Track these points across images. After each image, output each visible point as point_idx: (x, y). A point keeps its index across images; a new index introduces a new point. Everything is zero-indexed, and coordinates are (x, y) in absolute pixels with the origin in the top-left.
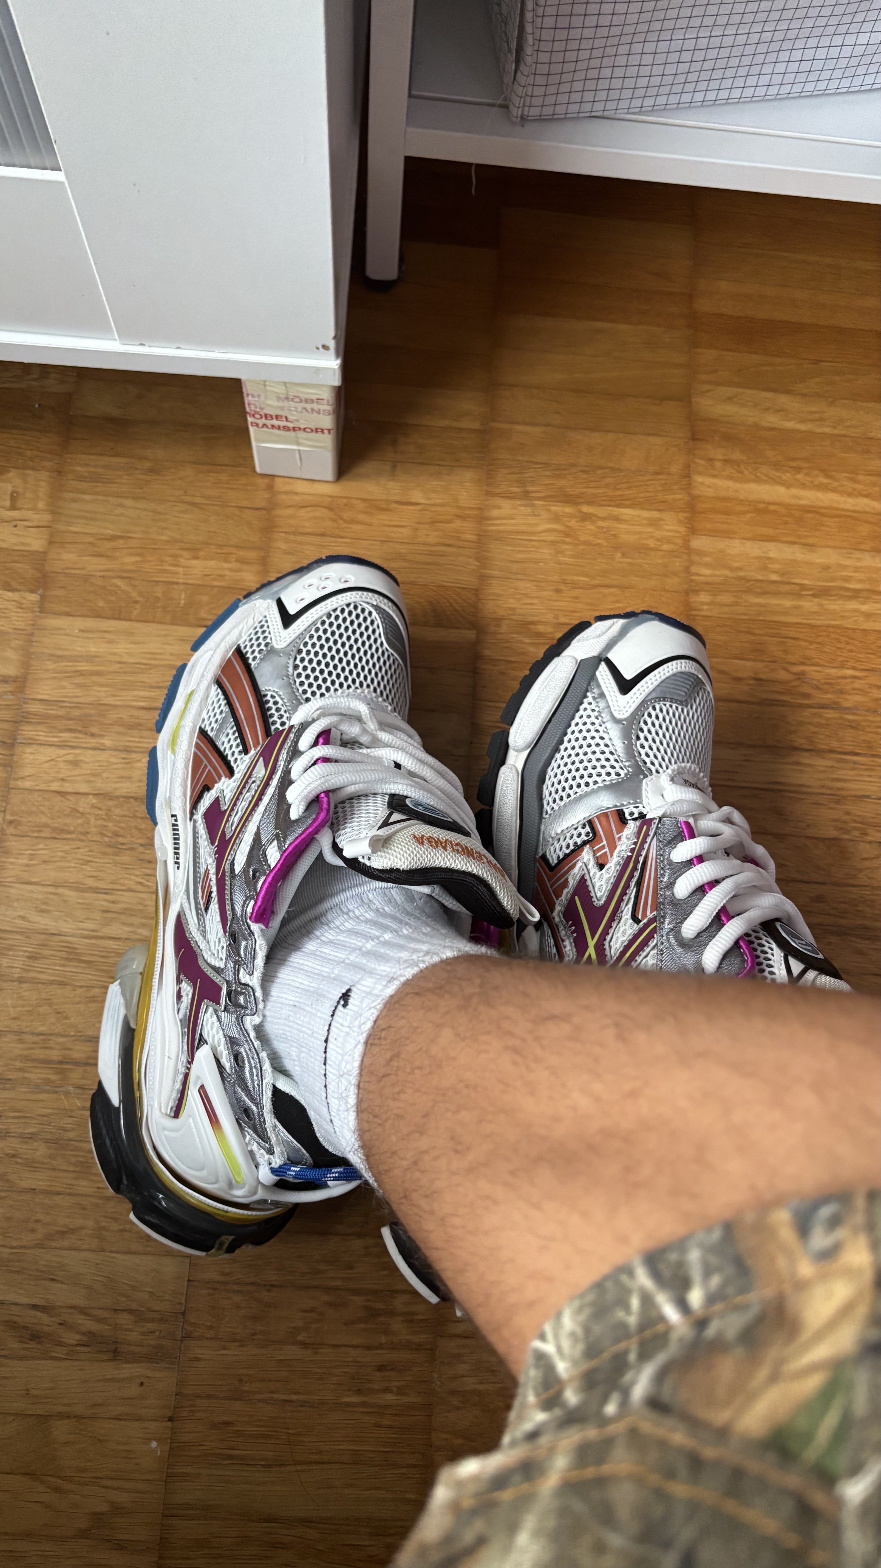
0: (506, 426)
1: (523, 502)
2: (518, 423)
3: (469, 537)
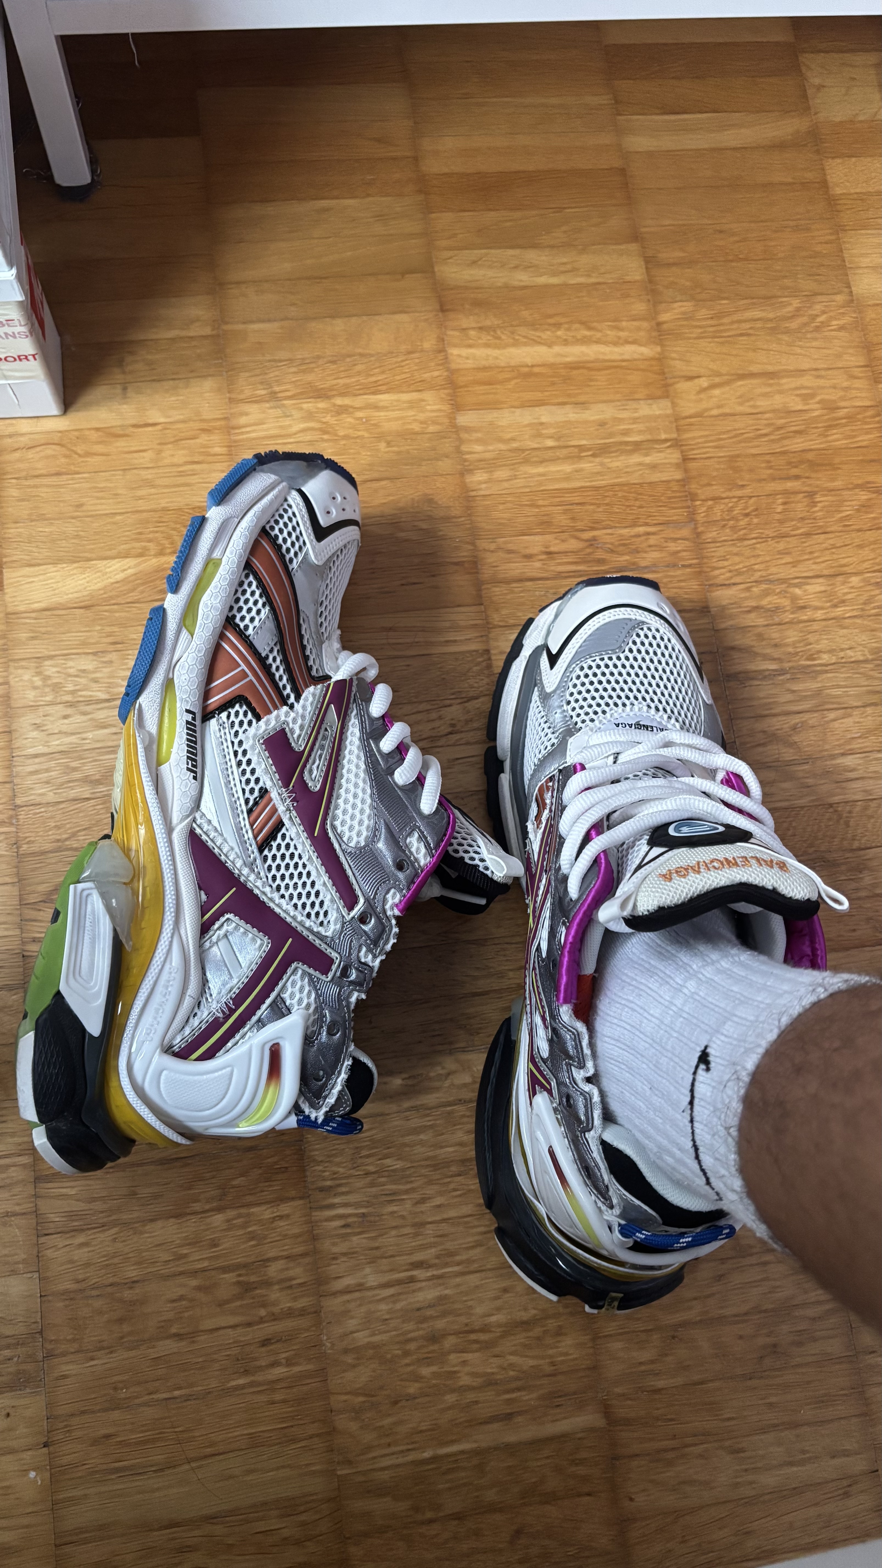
0: (241, 327)
1: (271, 404)
2: (252, 322)
3: (217, 450)
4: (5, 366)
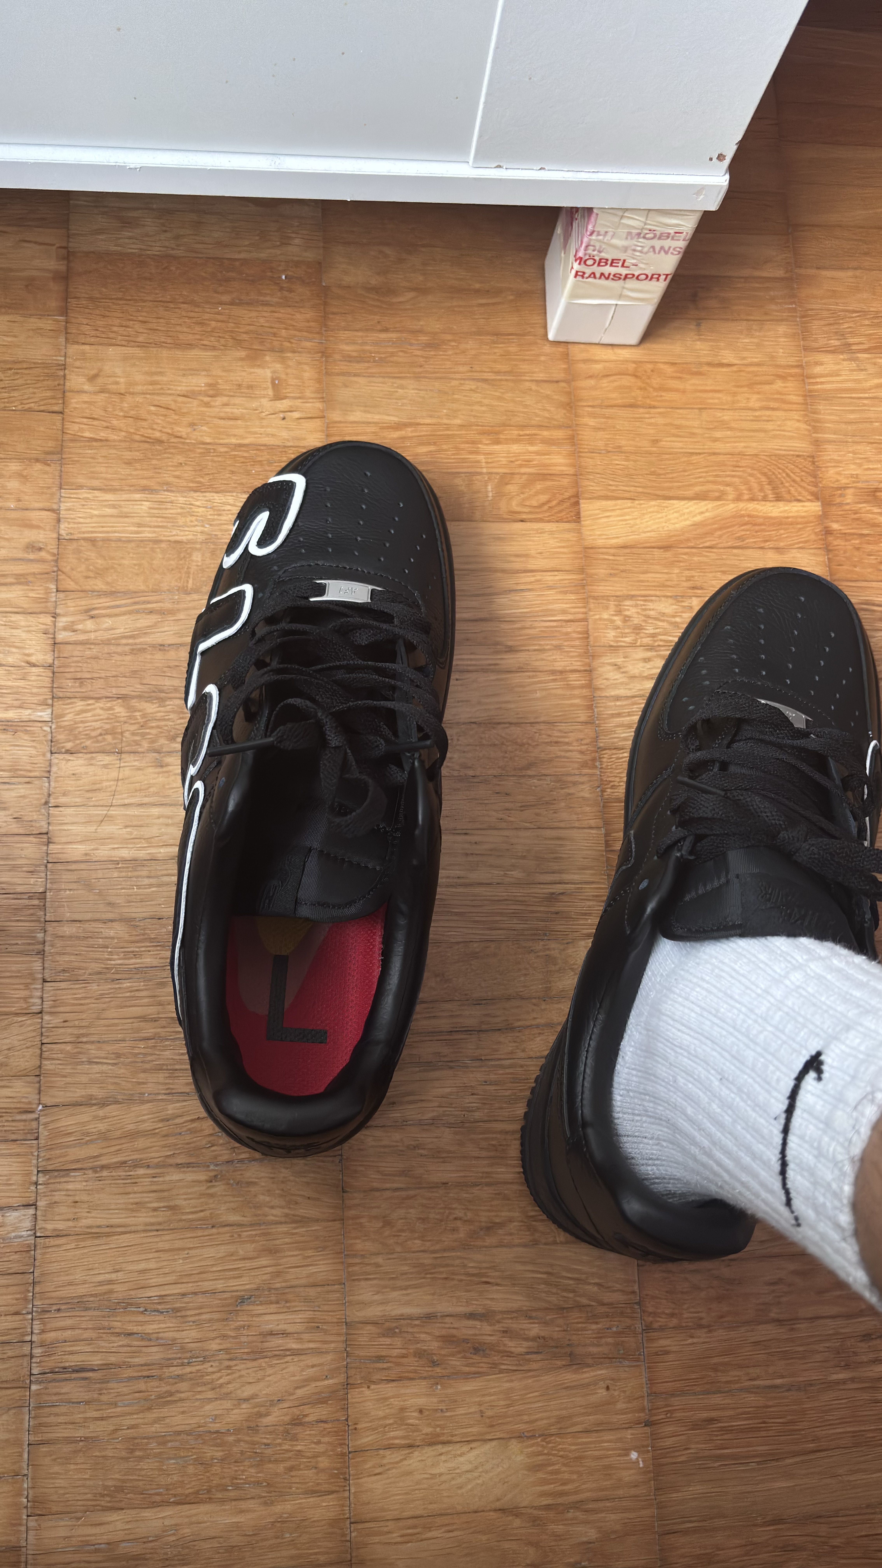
0: (813, 272)
1: (845, 356)
2: (824, 268)
3: (793, 398)
4: (631, 284)
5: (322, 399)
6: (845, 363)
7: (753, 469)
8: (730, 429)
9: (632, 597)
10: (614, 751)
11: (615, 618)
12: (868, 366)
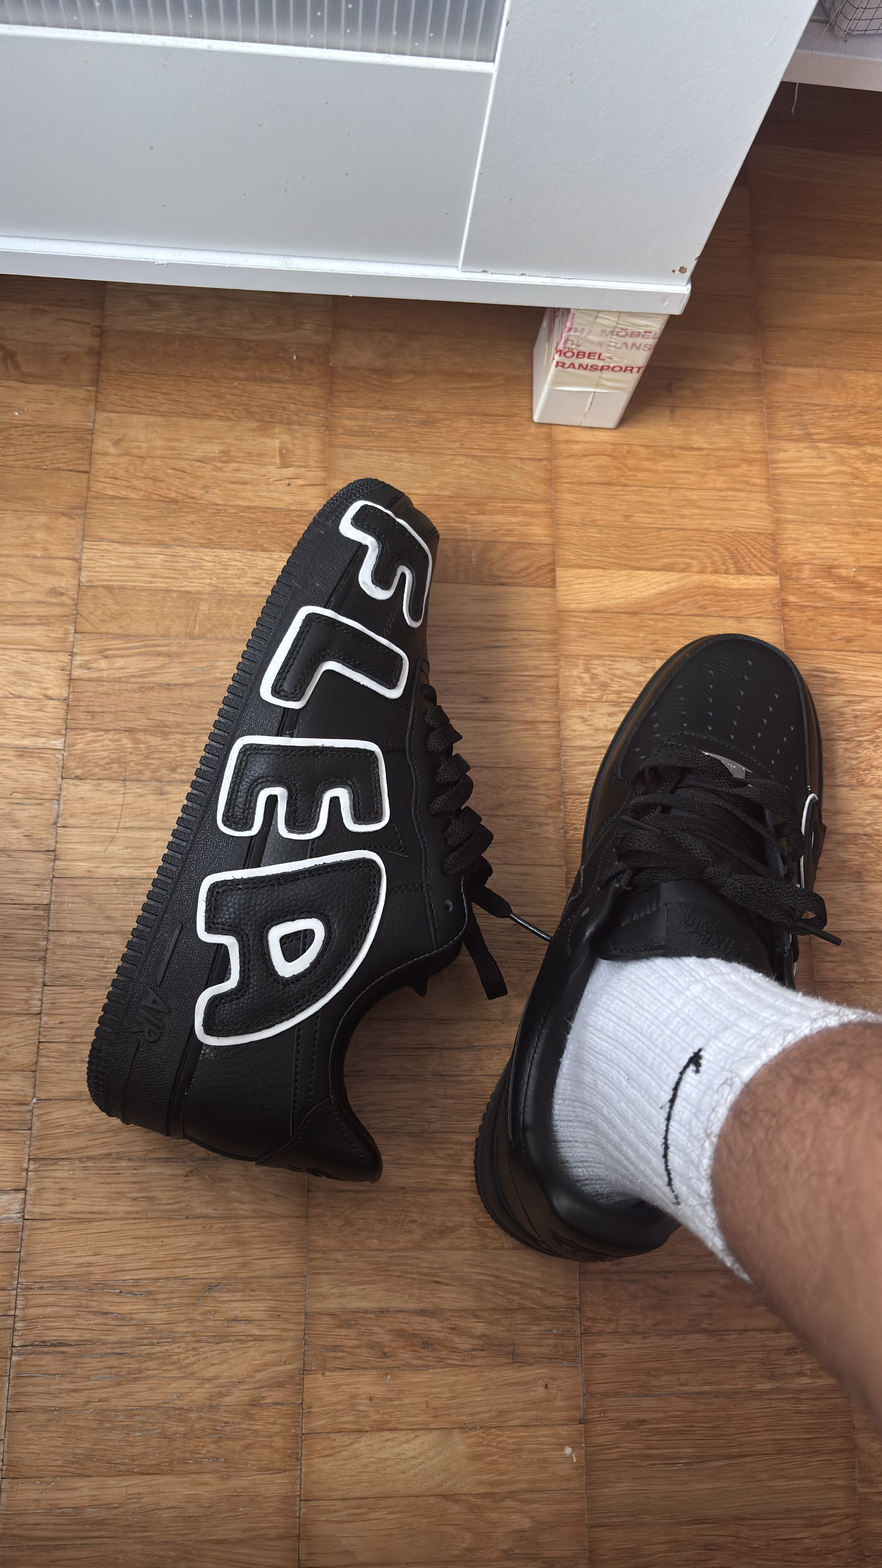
0: (779, 368)
1: (807, 445)
2: (791, 365)
4: (606, 374)
5: (326, 469)
6: (807, 451)
7: (717, 544)
8: (698, 507)
9: (600, 657)
10: (578, 797)
11: (584, 675)
12: (827, 454)
